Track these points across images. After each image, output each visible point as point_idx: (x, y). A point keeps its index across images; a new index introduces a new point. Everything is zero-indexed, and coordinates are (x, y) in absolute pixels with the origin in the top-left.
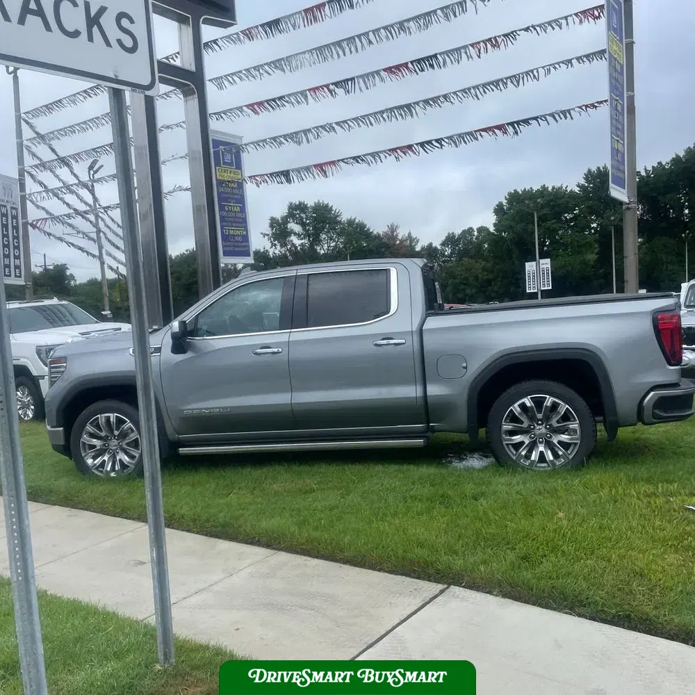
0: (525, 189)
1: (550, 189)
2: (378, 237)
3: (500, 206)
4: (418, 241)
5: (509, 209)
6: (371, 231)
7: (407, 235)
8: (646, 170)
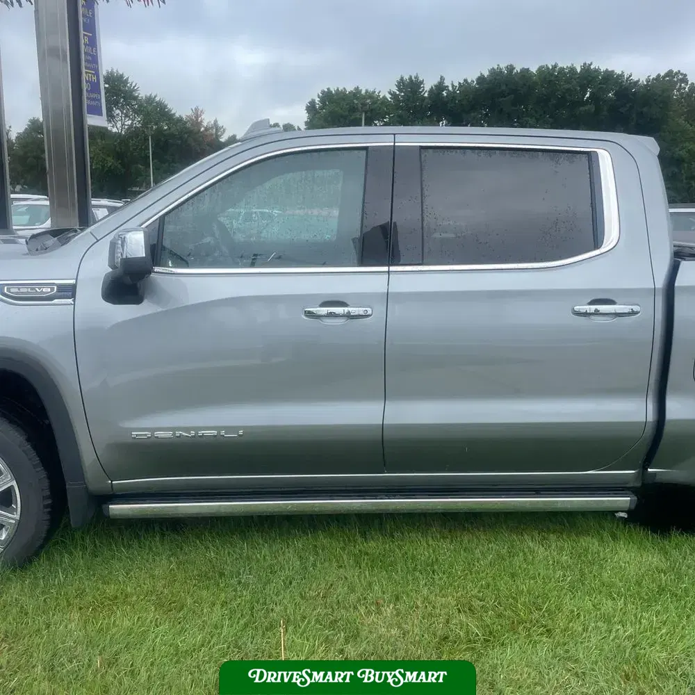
0: (338, 89)
1: (363, 92)
2: (180, 120)
3: (312, 103)
4: (224, 131)
5: (321, 108)
6: (173, 112)
7: (212, 122)
8: (453, 86)
